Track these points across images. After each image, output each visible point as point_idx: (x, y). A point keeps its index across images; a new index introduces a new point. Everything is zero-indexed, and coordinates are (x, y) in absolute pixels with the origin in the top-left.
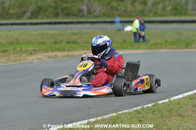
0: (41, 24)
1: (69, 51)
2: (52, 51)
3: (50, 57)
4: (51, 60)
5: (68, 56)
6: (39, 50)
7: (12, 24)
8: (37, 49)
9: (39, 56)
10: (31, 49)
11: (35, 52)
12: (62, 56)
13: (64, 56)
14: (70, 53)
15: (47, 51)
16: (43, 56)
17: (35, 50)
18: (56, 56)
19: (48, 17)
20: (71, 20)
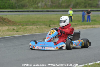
0: (78, 11)
1: (93, 25)
2: (85, 25)
3: (83, 28)
4: (84, 29)
5: (92, 27)
6: (78, 24)
7: (63, 11)
8: (77, 24)
9: (78, 28)
10: (74, 24)
11: (76, 25)
12: (89, 28)
13: (91, 28)
14: (93, 26)
15: (82, 25)
16: (80, 27)
17: (75, 24)
18: (86, 28)
19: (81, 8)
20: (93, 9)
